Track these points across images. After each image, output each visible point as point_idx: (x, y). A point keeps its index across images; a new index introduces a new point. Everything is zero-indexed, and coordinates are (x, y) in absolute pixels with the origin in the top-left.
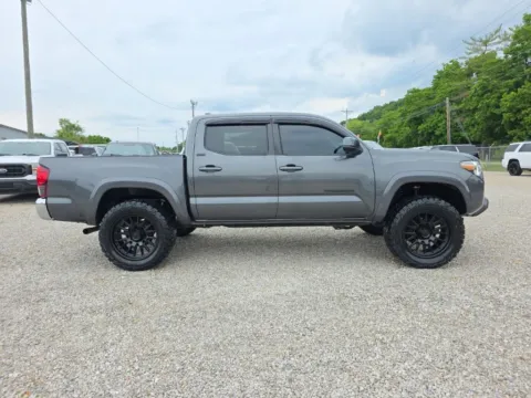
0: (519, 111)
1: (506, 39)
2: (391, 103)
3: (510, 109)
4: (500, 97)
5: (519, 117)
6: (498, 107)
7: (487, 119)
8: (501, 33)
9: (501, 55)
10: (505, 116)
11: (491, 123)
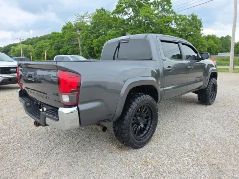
0: (99, 47)
1: (89, 18)
2: (37, 37)
3: (96, 46)
4: (92, 41)
5: (100, 49)
6: (92, 44)
7: (88, 49)
8: (87, 15)
9: (89, 24)
10: (95, 48)
11: (89, 50)
